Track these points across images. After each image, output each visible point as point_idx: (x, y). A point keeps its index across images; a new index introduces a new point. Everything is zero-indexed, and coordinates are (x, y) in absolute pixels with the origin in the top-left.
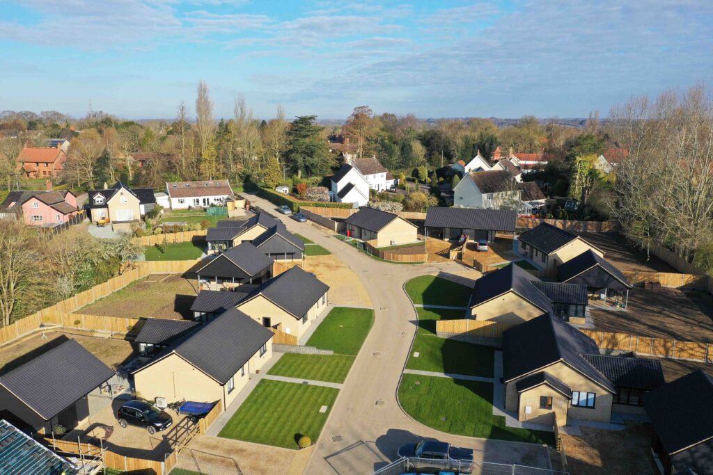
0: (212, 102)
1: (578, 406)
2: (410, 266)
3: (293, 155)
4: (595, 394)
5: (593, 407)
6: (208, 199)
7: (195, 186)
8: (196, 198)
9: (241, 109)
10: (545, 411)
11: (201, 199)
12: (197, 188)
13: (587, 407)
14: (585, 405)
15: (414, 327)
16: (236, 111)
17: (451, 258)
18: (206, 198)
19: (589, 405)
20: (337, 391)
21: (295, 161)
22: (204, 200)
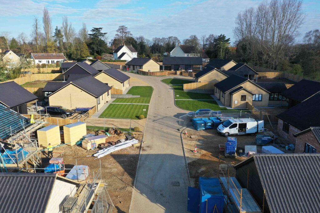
0: (51, 19)
1: (255, 101)
2: (161, 77)
3: (92, 46)
4: (262, 94)
5: (261, 101)
6: (54, 61)
7: (46, 55)
8: (48, 60)
9: (66, 23)
10: (243, 102)
11: (50, 61)
12: (47, 56)
13: (259, 101)
14: (258, 100)
15: (172, 90)
16: (63, 24)
17: (177, 74)
18: (53, 60)
19: (259, 100)
20: (148, 105)
21: (93, 49)
22: (52, 61)
